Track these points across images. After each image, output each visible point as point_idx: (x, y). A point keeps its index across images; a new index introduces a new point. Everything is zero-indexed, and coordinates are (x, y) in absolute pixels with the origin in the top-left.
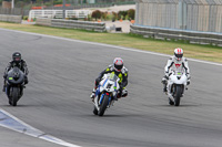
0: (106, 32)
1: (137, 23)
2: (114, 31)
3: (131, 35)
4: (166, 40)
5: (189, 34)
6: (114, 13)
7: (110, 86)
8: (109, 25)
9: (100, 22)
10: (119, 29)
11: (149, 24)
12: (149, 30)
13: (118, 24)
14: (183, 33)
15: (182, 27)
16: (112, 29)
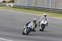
0: (6, 6)
1: (15, 4)
2: (9, 6)
3: (13, 7)
4: (23, 9)
5: (30, 7)
6: (9, 1)
7: (32, 26)
8: (7, 4)
9: (5, 4)
10: (10, 6)
11: (18, 4)
12: (18, 6)
13: (10, 4)
14: (28, 6)
15: (27, 5)
16: (8, 5)
